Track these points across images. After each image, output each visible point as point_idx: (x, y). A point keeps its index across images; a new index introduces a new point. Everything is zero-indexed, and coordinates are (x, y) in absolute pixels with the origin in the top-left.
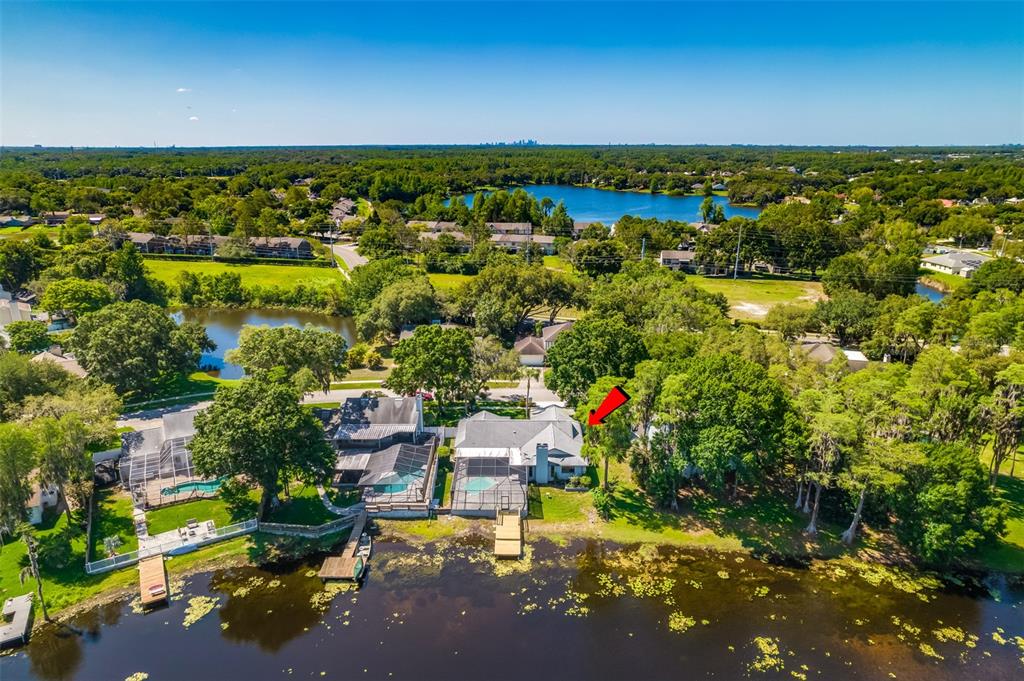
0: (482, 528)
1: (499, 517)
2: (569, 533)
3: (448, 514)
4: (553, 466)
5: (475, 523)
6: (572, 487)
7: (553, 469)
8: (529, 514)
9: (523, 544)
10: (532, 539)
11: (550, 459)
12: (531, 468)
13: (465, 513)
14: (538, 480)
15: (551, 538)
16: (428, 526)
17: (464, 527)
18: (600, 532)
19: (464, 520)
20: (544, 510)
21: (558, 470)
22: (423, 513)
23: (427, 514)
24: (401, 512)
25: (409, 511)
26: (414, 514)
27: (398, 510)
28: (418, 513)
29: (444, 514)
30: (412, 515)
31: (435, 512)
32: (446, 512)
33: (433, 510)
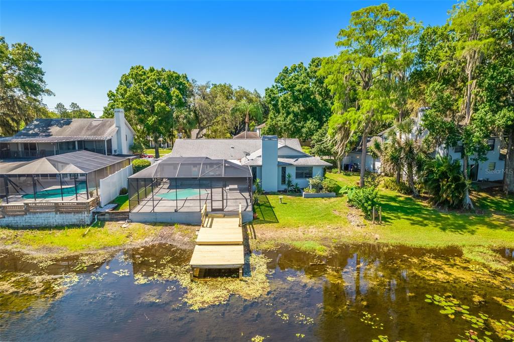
0: (177, 236)
1: (207, 221)
2: (325, 239)
3: (124, 219)
4: (283, 168)
5: (166, 230)
6: (312, 191)
7: (284, 170)
8: (255, 218)
9: (248, 252)
10: (264, 246)
11: (280, 160)
12: (254, 168)
13: (152, 218)
14: (264, 188)
15: (297, 244)
16: (84, 236)
17: (144, 235)
18: (377, 236)
19: (147, 227)
20: (277, 214)
21: (291, 172)
22: (81, 218)
23: (88, 220)
24: (42, 215)
25: (57, 214)
26: (65, 221)
27: (37, 212)
28: (73, 218)
29: (117, 220)
30: (62, 221)
31: (103, 217)
32: (121, 217)
33: (100, 214)
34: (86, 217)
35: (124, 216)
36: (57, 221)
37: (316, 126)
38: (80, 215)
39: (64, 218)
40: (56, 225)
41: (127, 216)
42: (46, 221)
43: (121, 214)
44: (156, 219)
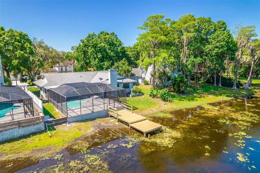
2: (161, 111)
5: (94, 123)
16: (50, 137)
19: (83, 123)
22: (38, 127)
23: (43, 128)
24: (8, 132)
25: (20, 128)
26: (26, 132)
27: (3, 131)
28: (33, 129)
29: (61, 124)
30: (24, 132)
31: (51, 124)
32: (62, 121)
33: (49, 122)
34: (41, 126)
35: (64, 121)
36: (20, 133)
37: (110, 64)
38: (38, 125)
39: (26, 130)
40: (19, 136)
41: (66, 120)
42: (11, 135)
43: (62, 120)
44: (83, 118)
